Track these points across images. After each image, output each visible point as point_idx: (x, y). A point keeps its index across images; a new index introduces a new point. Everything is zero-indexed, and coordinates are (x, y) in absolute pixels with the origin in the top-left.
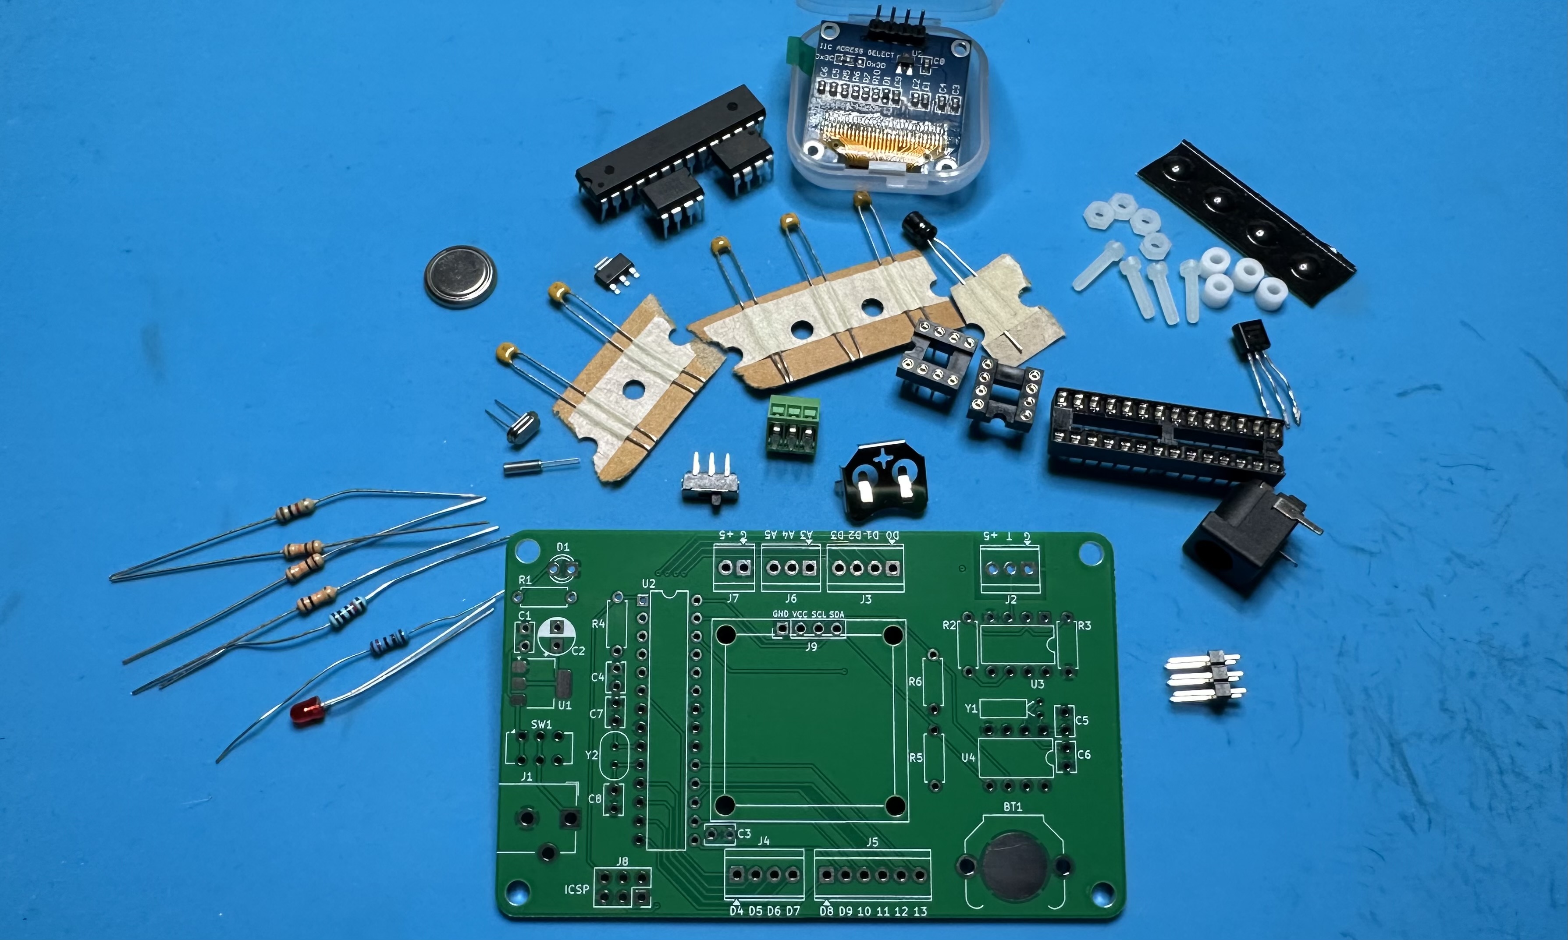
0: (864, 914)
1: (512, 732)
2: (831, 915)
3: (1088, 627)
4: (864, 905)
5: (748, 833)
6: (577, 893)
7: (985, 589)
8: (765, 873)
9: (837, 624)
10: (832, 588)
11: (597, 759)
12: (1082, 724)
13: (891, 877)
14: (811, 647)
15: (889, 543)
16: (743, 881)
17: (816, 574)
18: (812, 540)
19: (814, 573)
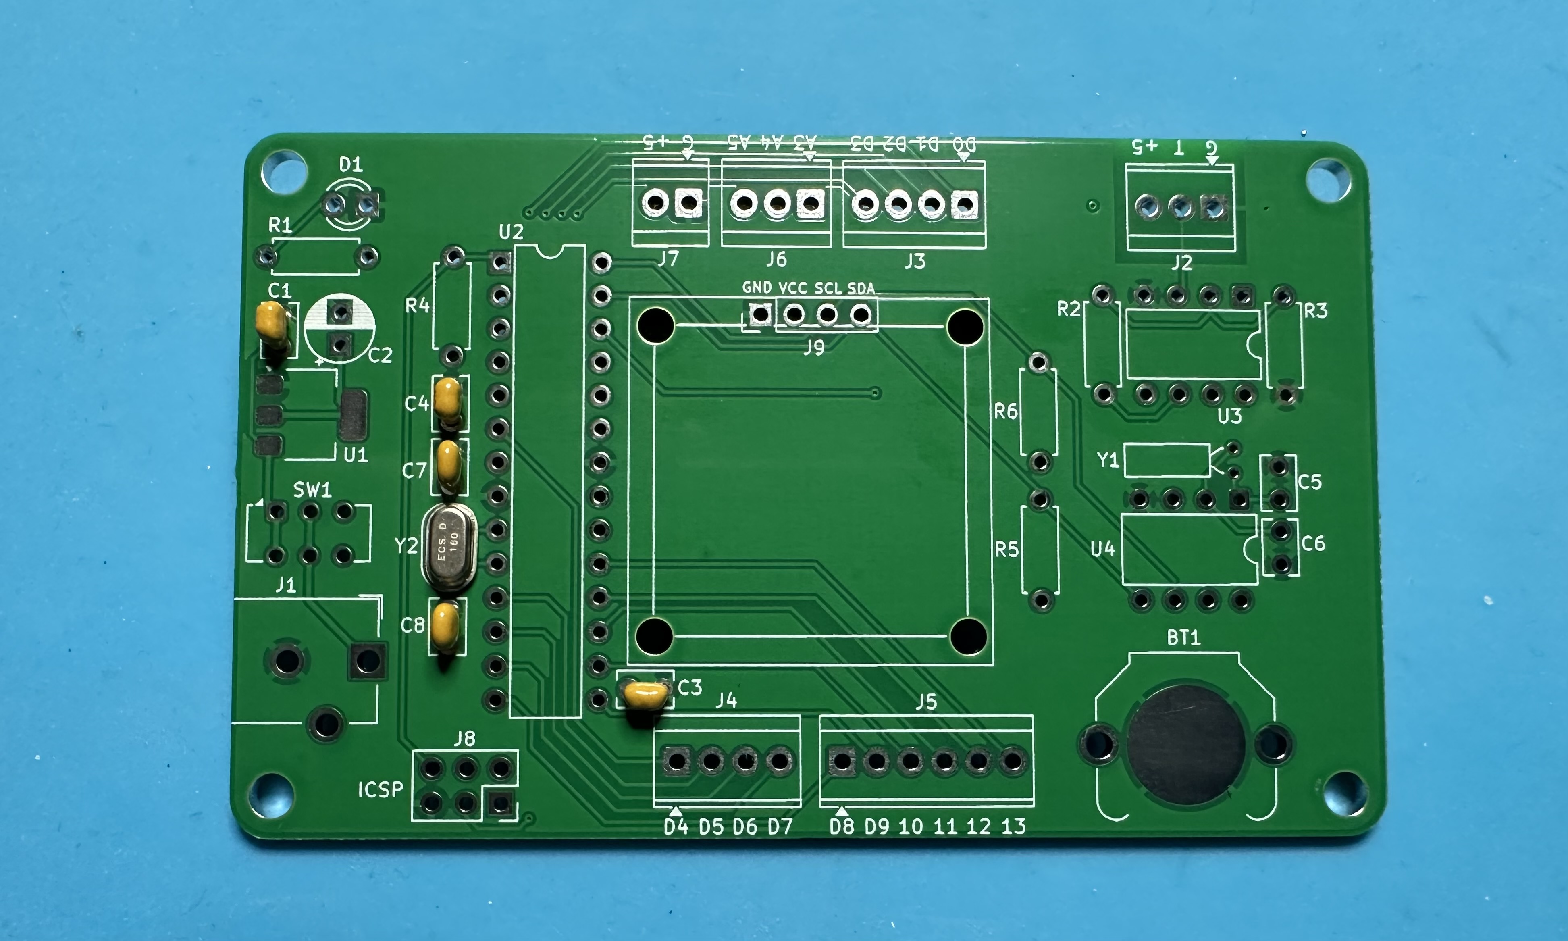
0: (912, 832)
1: (258, 504)
2: (850, 833)
3: (1323, 313)
4: (910, 815)
5: (697, 686)
6: (381, 796)
7: (1135, 243)
8: (728, 758)
9: (864, 306)
10: (850, 240)
11: (415, 552)
12: (1311, 489)
13: (961, 765)
14: (814, 350)
15: (958, 158)
16: (688, 773)
17: (823, 215)
18: (816, 152)
19: (820, 212)
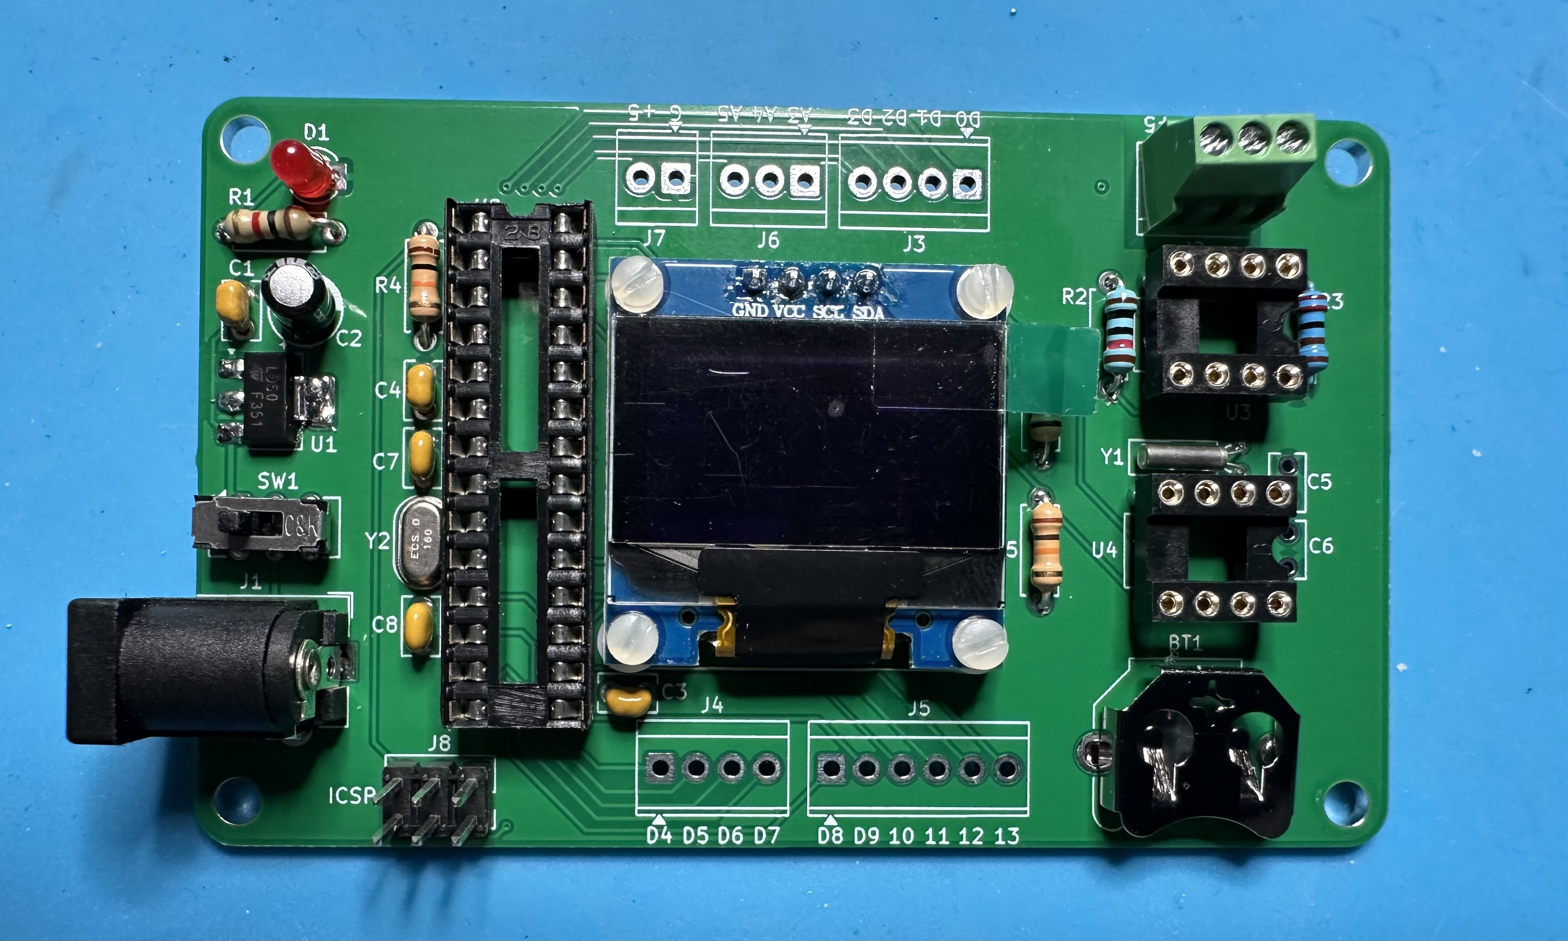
0: (902, 842)
1: (220, 496)
2: (839, 842)
3: (1338, 304)
4: (901, 824)
5: (682, 690)
6: (352, 802)
7: (1144, 228)
8: (714, 764)
10: (847, 220)
11: (387, 548)
13: (954, 773)
15: (962, 134)
16: (671, 780)
17: (818, 194)
18: (811, 125)
19: (814, 190)
